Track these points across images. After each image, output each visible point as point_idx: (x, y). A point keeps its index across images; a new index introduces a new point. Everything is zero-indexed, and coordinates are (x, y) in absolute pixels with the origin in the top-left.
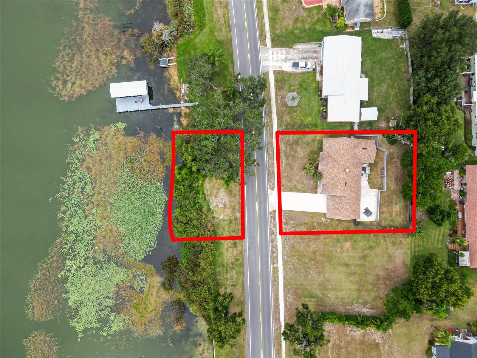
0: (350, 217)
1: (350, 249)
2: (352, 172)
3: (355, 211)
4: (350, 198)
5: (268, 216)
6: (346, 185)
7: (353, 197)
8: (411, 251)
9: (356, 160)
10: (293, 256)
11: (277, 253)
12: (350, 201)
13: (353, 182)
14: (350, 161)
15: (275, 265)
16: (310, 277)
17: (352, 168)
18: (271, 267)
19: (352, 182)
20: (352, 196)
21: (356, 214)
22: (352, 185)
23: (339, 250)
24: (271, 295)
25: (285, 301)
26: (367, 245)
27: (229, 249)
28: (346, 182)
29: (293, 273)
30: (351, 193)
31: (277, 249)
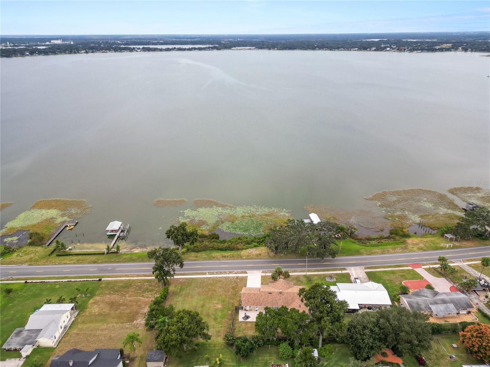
0: (243, 297)
1: (216, 308)
2: (280, 299)
3: (249, 301)
4: (259, 296)
5: (243, 270)
6: (269, 293)
7: (260, 300)
8: (210, 342)
9: (290, 302)
10: (213, 281)
11: (216, 274)
12: (256, 297)
13: (271, 300)
14: (289, 297)
15: (208, 274)
16: (196, 289)
17: (283, 298)
18: (207, 272)
19: (271, 298)
20: (261, 298)
21: (246, 302)
22: (270, 298)
23: (216, 302)
24: (187, 272)
25: (180, 278)
26: (218, 317)
27: (221, 255)
28: (271, 293)
29: (200, 281)
30: (263, 297)
31: (219, 274)
